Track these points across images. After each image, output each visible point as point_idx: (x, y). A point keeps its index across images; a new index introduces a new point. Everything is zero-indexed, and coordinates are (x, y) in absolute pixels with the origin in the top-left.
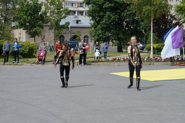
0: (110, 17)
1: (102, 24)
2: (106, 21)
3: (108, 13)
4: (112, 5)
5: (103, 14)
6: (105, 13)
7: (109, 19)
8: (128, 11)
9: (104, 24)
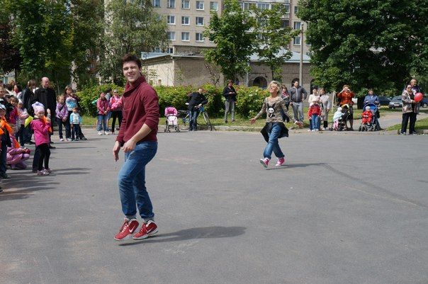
0: (354, 44)
1: (337, 57)
2: (346, 51)
3: (351, 37)
4: (361, 22)
5: (340, 38)
6: (345, 36)
7: (352, 48)
8: (390, 32)
9: (341, 56)
